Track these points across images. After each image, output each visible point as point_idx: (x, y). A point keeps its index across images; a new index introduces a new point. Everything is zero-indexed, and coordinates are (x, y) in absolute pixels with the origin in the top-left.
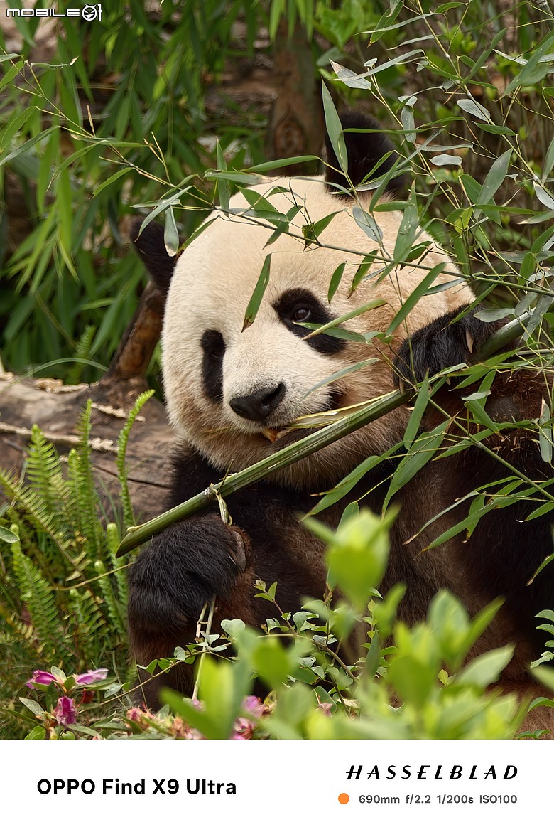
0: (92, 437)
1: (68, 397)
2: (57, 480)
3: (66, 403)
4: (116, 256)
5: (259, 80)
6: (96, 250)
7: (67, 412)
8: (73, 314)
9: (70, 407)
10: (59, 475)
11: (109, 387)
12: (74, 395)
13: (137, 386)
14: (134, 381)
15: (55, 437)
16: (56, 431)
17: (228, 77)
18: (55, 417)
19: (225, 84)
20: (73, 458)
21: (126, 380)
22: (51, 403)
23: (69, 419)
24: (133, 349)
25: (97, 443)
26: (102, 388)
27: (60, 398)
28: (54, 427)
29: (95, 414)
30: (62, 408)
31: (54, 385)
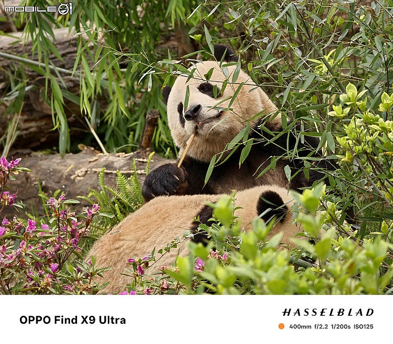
0: (137, 170)
1: (127, 158)
2: (128, 186)
3: (127, 160)
4: (136, 107)
5: (173, 40)
6: (129, 106)
7: (128, 163)
8: (126, 128)
9: (129, 161)
10: (128, 185)
11: (140, 152)
12: (130, 157)
13: (149, 150)
14: (148, 149)
15: (125, 172)
16: (125, 170)
17: (162, 41)
18: (124, 165)
19: (162, 44)
20: (132, 178)
21: (145, 149)
22: (122, 161)
23: (129, 165)
24: (146, 139)
25: (139, 172)
26: (138, 153)
27: (125, 158)
28: (124, 169)
29: (137, 162)
30: (126, 162)
31: (122, 154)
